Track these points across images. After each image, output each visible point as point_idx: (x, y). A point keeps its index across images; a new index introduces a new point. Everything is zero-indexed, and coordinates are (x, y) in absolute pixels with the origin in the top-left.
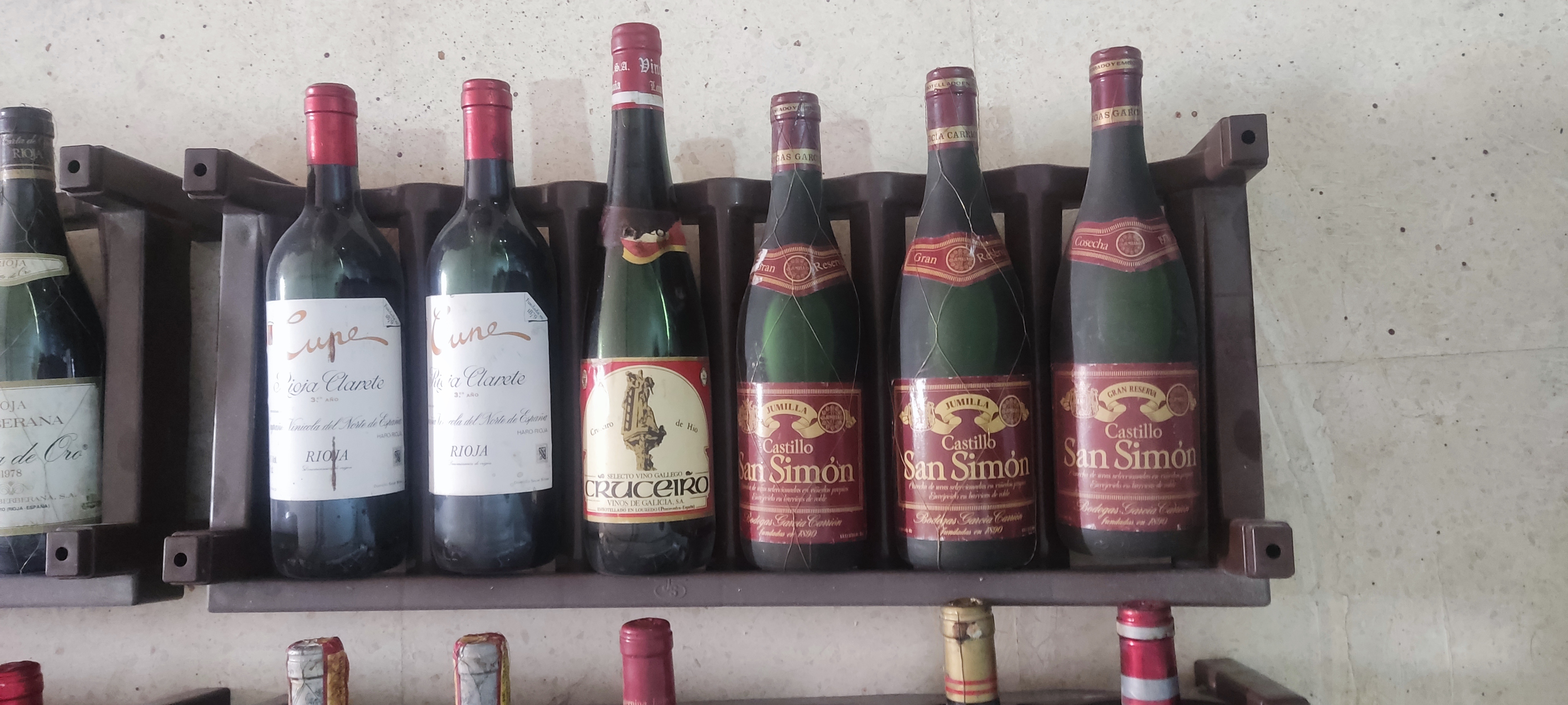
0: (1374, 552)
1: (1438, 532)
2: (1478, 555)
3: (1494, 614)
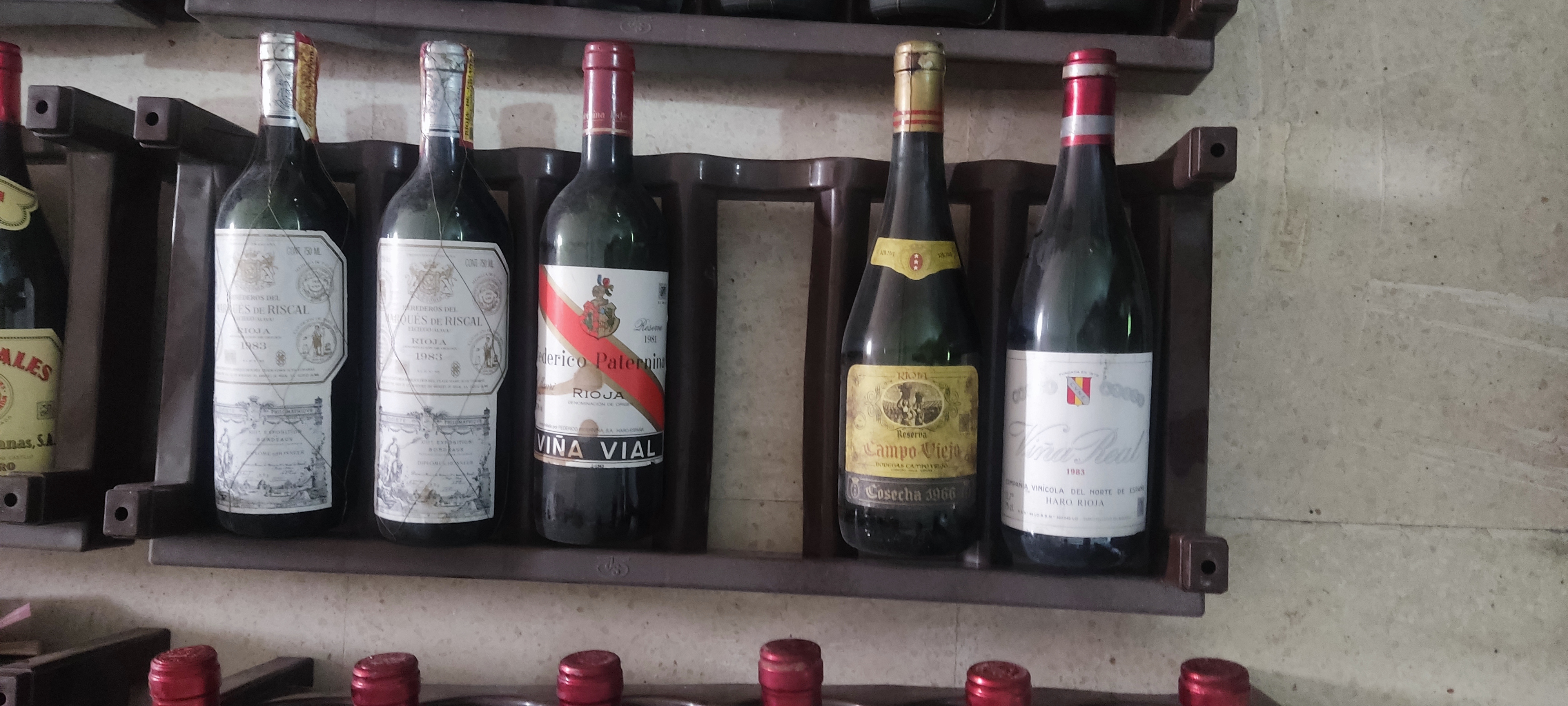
0: (1321, 83)
1: (1386, 69)
2: (1422, 93)
3: (1430, 150)
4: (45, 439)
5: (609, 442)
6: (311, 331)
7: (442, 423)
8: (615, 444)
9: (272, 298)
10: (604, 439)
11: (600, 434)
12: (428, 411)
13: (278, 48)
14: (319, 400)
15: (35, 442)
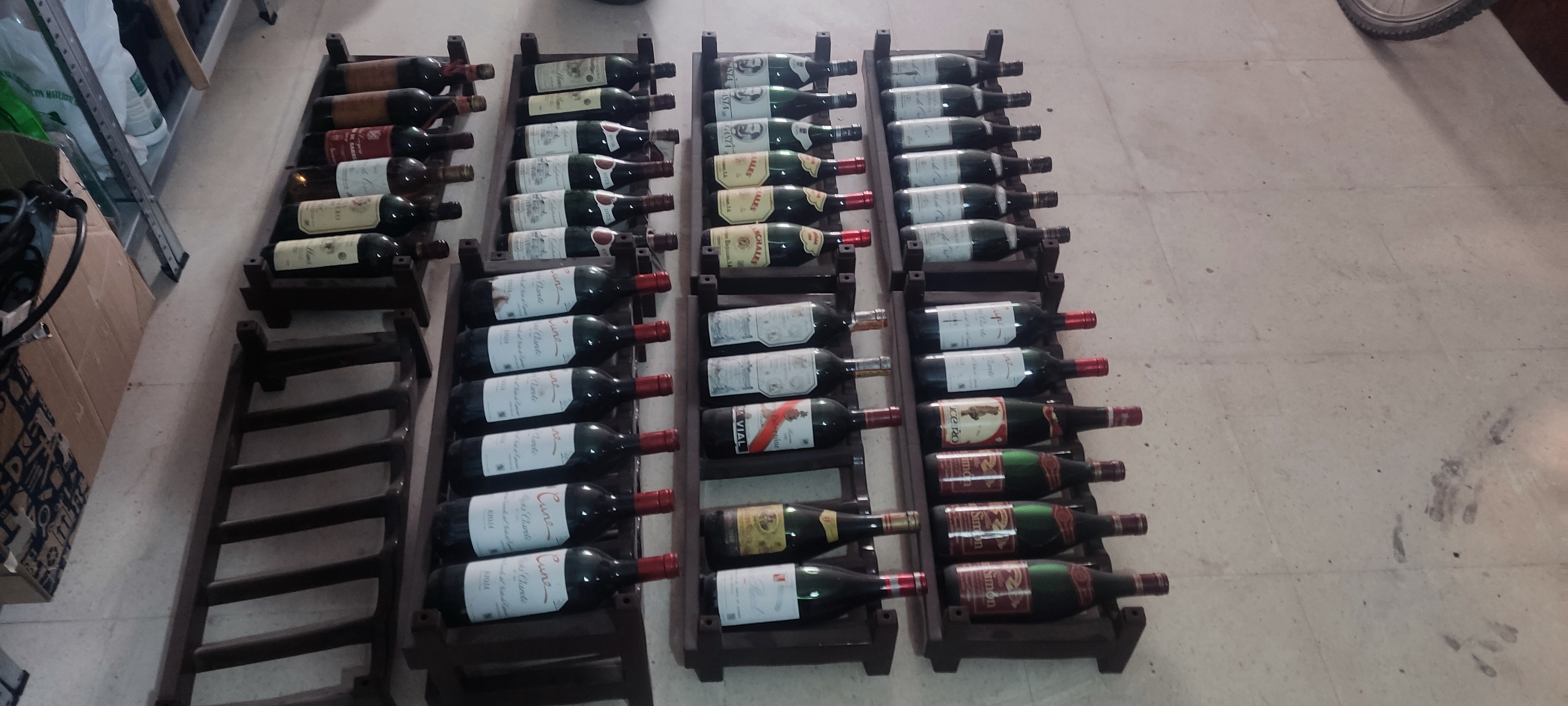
4: (730, 264)
5: (744, 424)
6: (777, 331)
7: (746, 371)
8: (743, 426)
9: (788, 317)
10: (744, 421)
11: (746, 420)
12: (751, 366)
13: (880, 314)
14: (752, 337)
15: (729, 261)
